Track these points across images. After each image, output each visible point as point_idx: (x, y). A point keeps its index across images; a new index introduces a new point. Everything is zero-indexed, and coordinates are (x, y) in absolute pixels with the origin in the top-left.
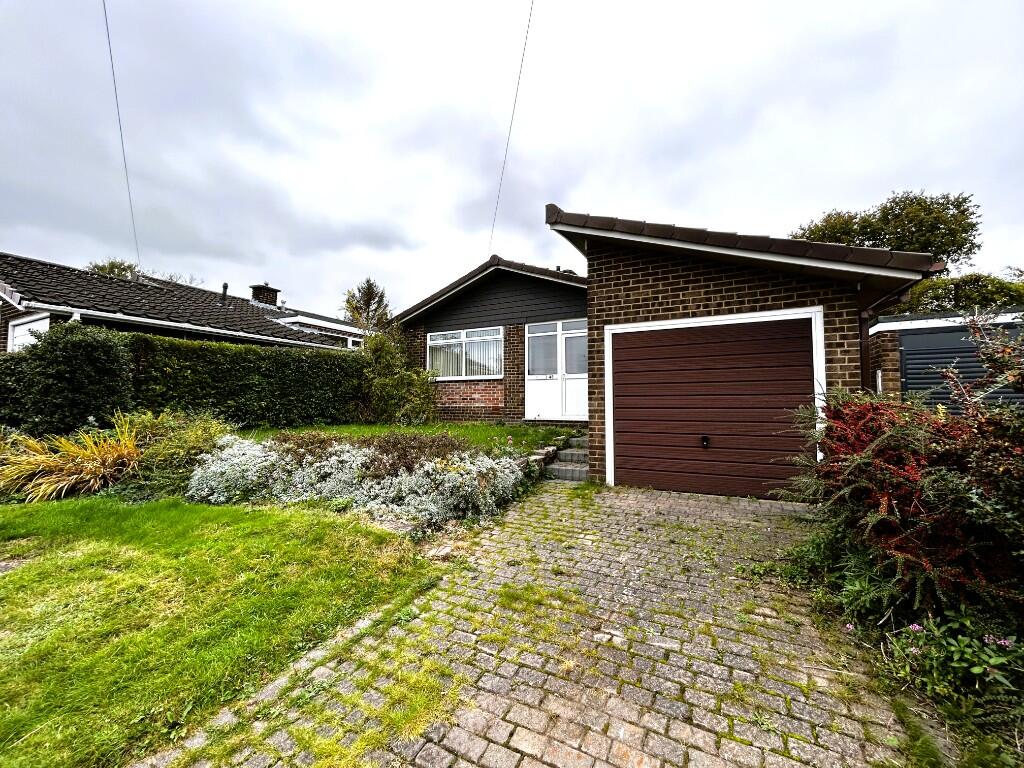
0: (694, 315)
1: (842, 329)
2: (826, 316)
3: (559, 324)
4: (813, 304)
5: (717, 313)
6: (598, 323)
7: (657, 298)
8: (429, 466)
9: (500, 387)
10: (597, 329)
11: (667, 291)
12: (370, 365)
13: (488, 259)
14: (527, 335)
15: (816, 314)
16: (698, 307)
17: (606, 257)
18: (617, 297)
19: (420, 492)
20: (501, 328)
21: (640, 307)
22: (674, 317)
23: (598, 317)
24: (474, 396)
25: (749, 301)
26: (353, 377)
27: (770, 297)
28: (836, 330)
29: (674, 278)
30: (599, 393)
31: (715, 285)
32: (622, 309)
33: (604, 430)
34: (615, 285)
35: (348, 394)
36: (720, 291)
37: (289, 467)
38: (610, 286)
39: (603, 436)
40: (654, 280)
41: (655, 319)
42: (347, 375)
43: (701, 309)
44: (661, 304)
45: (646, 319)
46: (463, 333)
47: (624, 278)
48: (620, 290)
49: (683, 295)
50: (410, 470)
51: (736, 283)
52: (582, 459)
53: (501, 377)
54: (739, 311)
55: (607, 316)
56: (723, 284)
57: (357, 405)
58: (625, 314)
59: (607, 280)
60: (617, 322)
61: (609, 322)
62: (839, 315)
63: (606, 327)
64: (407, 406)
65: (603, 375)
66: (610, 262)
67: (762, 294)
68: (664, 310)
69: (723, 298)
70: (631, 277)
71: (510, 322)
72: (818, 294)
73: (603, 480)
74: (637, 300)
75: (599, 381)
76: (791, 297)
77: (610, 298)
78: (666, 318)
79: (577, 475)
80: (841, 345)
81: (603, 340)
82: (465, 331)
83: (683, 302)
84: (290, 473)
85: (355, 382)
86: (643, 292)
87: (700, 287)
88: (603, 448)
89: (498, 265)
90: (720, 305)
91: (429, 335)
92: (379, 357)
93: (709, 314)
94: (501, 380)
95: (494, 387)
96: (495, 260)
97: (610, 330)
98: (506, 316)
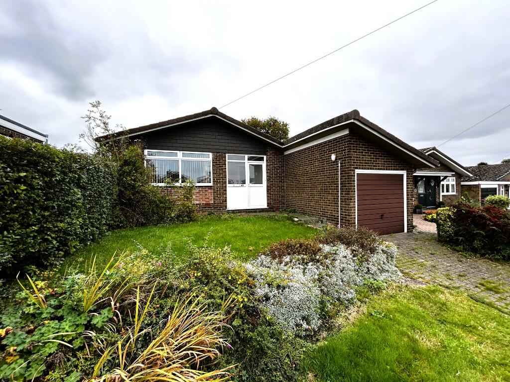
0: (381, 169)
1: (410, 178)
2: (407, 174)
3: (246, 156)
4: (404, 170)
5: (386, 169)
6: (353, 168)
7: (371, 161)
9: (210, 191)
11: (374, 158)
14: (227, 161)
15: (404, 173)
20: (211, 154)
21: (367, 163)
31: (386, 159)
32: (361, 163)
34: (359, 152)
35: (116, 200)
36: (387, 162)
40: (370, 153)
41: (371, 169)
43: (383, 167)
48: (360, 155)
49: (378, 161)
53: (211, 184)
55: (356, 165)
58: (362, 166)
60: (360, 169)
61: (357, 168)
63: (356, 170)
65: (354, 191)
68: (373, 166)
70: (364, 150)
71: (218, 151)
72: (406, 167)
74: (366, 160)
76: (401, 167)
77: (357, 157)
78: (374, 169)
80: (409, 183)
81: (354, 176)
82: (181, 152)
83: (378, 164)
86: (367, 158)
87: (382, 159)
89: (215, 114)
90: (387, 166)
91: (144, 151)
94: (211, 187)
95: (206, 191)
96: (214, 111)
97: (357, 171)
98: (216, 147)
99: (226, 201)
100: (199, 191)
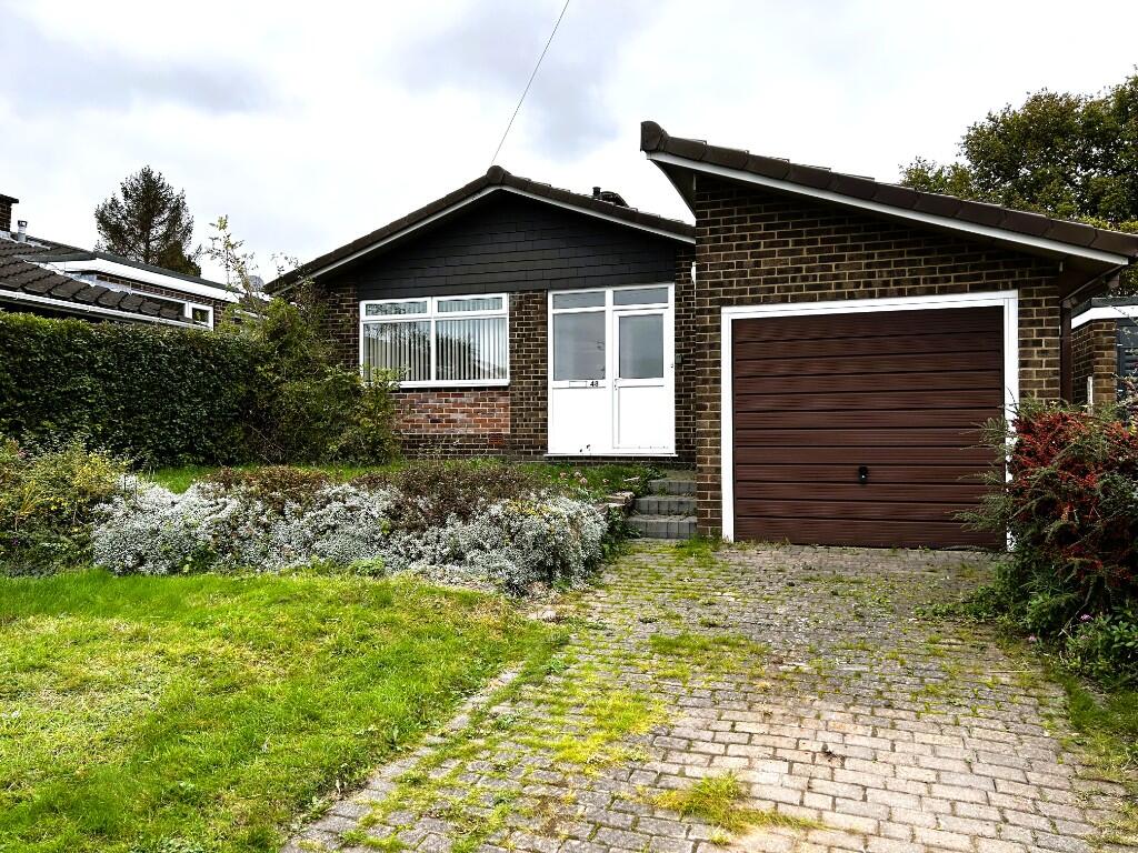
0: (852, 297)
1: (1040, 323)
2: (1021, 304)
3: (609, 293)
4: (1006, 288)
5: (883, 295)
6: (712, 303)
7: (799, 270)
8: (496, 509)
9: (502, 401)
10: (711, 311)
11: (813, 260)
12: (267, 358)
13: (484, 173)
14: (551, 311)
15: (1008, 301)
16: (857, 285)
17: (725, 204)
18: (740, 265)
19: (488, 546)
20: (505, 297)
21: (775, 281)
22: (823, 298)
23: (712, 294)
24: (453, 416)
25: (925, 281)
26: (237, 379)
27: (952, 275)
28: (1033, 323)
29: (823, 241)
30: (712, 408)
31: (881, 255)
32: (748, 282)
33: (719, 461)
34: (739, 247)
35: (233, 410)
36: (887, 264)
37: (264, 519)
38: (730, 248)
39: (718, 470)
40: (796, 243)
41: (795, 300)
42: (229, 376)
43: (861, 288)
44: (805, 279)
45: (784, 300)
46: (432, 303)
47: (753, 237)
48: (745, 256)
49: (837, 267)
50: (465, 516)
51: (909, 253)
52: (675, 508)
53: (505, 382)
54: (912, 293)
55: (725, 293)
56: (892, 254)
57: (247, 431)
58: (753, 291)
59: (726, 239)
60: (740, 303)
61: (729, 303)
62: (1036, 304)
63: (724, 310)
64: (349, 432)
65: (718, 381)
66: (731, 212)
67: (942, 270)
68: (810, 288)
69: (890, 274)
70: (762, 237)
71: (523, 286)
72: (1011, 275)
73: (718, 533)
74: (771, 272)
75: (712, 390)
76: (978, 277)
77: (731, 266)
78: (812, 299)
79: (676, 531)
80: (1038, 343)
81: (718, 329)
82: (436, 299)
83: (836, 277)
84: (266, 527)
85: (242, 388)
86: (780, 261)
87: (860, 257)
88: (719, 487)
89: (502, 184)
90: (886, 283)
91: (363, 304)
92: (287, 343)
93: (871, 296)
94: (505, 388)
95: (492, 400)
96: (496, 175)
97: (729, 314)
98: (515, 276)
99: (544, 430)
100: (476, 400)
